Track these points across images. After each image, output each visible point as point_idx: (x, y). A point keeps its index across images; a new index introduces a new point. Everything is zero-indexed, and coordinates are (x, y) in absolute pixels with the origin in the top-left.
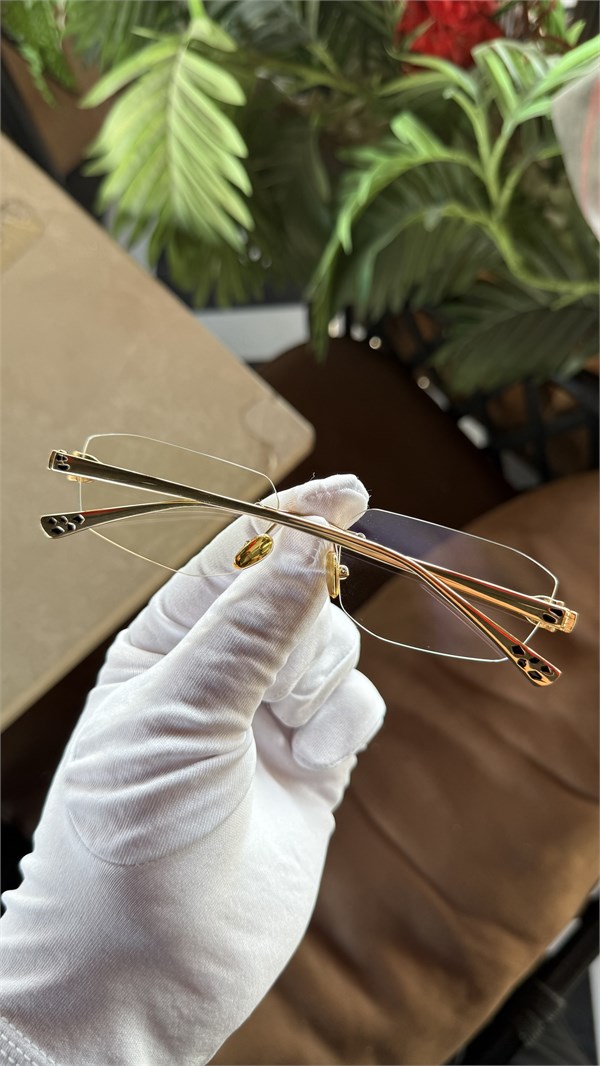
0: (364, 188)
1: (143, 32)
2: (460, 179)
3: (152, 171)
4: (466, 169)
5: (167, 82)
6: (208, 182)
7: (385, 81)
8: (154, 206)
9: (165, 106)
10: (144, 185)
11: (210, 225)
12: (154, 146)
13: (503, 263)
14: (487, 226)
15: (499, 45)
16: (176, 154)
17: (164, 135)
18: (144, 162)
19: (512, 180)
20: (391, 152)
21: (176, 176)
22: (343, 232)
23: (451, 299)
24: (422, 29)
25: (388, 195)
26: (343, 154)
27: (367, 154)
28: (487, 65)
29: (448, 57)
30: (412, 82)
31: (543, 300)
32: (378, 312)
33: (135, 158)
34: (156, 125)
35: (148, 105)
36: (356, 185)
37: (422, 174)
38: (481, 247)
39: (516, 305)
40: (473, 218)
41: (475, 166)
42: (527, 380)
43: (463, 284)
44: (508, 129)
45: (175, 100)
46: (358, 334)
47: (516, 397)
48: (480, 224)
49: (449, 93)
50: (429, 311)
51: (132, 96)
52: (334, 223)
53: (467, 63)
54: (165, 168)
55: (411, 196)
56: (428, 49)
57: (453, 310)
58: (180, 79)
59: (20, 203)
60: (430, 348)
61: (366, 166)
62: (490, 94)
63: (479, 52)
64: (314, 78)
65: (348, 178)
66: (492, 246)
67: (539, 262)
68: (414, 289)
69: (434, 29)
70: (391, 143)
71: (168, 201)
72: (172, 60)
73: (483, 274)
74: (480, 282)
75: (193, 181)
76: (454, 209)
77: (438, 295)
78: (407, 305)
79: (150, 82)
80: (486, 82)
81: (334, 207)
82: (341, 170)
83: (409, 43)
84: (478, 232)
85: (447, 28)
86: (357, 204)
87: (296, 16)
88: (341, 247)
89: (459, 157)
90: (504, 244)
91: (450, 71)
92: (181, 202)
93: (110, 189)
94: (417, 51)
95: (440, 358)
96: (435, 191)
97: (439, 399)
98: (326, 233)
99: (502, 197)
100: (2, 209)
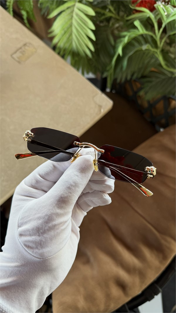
0: (126, 40)
2: (149, 39)
3: (67, 35)
4: (152, 37)
5: (72, 12)
8: (67, 46)
9: (72, 17)
10: (65, 39)
11: (83, 50)
12: (68, 28)
14: (156, 53)
15: (160, 3)
16: (74, 30)
17: (71, 26)
18: (65, 33)
19: (163, 41)
21: (74, 36)
22: (120, 51)
23: (143, 76)
27: (125, 33)
31: (170, 75)
33: (63, 32)
34: (69, 23)
35: (67, 18)
38: (153, 61)
39: (163, 77)
40: (153, 50)
41: (154, 36)
42: (164, 97)
44: (163, 26)
45: (74, 15)
48: (154, 52)
51: (62, 15)
52: (115, 51)
54: (71, 35)
55: (136, 44)
58: (76, 10)
59: (30, 44)
62: (158, 17)
63: (156, 5)
65: (118, 41)
66: (157, 59)
67: (169, 65)
68: (133, 73)
71: (71, 43)
72: (74, 6)
75: (78, 38)
76: (149, 47)
79: (68, 11)
80: (158, 14)
82: (117, 38)
84: (153, 56)
86: (124, 43)
88: (119, 55)
89: (151, 33)
93: (55, 41)
99: (161, 44)
100: (25, 45)
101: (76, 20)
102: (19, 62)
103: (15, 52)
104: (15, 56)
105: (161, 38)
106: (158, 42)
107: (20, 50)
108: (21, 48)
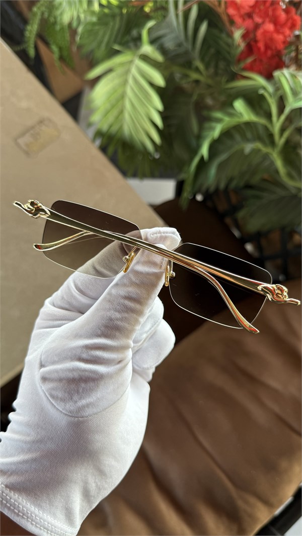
0: (217, 131)
1: (117, 47)
2: (261, 131)
3: (115, 112)
4: (265, 127)
5: (128, 72)
6: (142, 121)
7: (228, 81)
8: (114, 129)
9: (125, 82)
10: (111, 118)
11: (140, 141)
12: (117, 101)
13: (277, 172)
14: (272, 155)
15: (286, 72)
16: (128, 105)
17: (123, 96)
18: (113, 107)
19: (286, 134)
20: (231, 115)
21: (127, 116)
22: (204, 151)
23: (248, 186)
24: (249, 60)
25: (227, 134)
26: (205, 113)
27: (218, 115)
28: (280, 80)
29: (260, 73)
30: (241, 84)
31: (294, 191)
32: (212, 189)
33: (108, 105)
34: (120, 91)
35: (117, 81)
36: (213, 129)
37: (243, 126)
38: (267, 163)
39: (281, 192)
40: (265, 150)
41: (269, 126)
42: (283, 229)
43: (255, 180)
44: (287, 110)
45: (131, 81)
46: (199, 198)
47: (276, 237)
48: (268, 153)
49: (261, 92)
50: (237, 191)
51: (110, 77)
52: (199, 147)
53: (269, 77)
54: (121, 112)
55: (238, 137)
56: (251, 68)
57: (250, 192)
58: (134, 71)
59: (50, 120)
60: (235, 209)
61: (219, 121)
62: (280, 93)
63: (277, 74)
64: (194, 76)
65: (207, 125)
66: (272, 163)
67: (294, 173)
68: (231, 180)
69: (255, 61)
70: (231, 111)
71: (121, 128)
72: (131, 62)
73: (266, 176)
74: (264, 180)
75: (134, 119)
76: (258, 145)
77: (242, 184)
78: (227, 187)
79: (119, 71)
80: (278, 87)
81: (199, 138)
82: (205, 120)
83: (242, 65)
84: (266, 156)
85: (261, 61)
86: (213, 138)
87: (190, 47)
88: (202, 158)
89: (262, 121)
90: (279, 164)
91: (260, 80)
92: (127, 129)
93: (94, 119)
94: (245, 69)
95: (241, 214)
96: (249, 135)
97: (237, 233)
98: (195, 151)
99: (280, 141)
100: (41, 122)
101: (132, 89)
102: (27, 153)
103: (23, 134)
104: (21, 141)
105: (283, 130)
106: (277, 137)
107: (32, 132)
108: (33, 128)
